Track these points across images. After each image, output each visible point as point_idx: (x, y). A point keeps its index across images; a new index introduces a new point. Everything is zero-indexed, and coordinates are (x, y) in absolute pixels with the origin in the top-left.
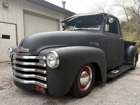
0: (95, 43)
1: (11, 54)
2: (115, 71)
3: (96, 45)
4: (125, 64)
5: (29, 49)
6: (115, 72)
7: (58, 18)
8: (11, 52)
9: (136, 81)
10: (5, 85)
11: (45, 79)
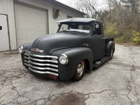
0: (86, 44)
2: (98, 62)
4: (105, 56)
6: (98, 63)
7: (47, 9)
8: (22, 49)
9: (111, 69)
10: (19, 75)
11: (57, 70)
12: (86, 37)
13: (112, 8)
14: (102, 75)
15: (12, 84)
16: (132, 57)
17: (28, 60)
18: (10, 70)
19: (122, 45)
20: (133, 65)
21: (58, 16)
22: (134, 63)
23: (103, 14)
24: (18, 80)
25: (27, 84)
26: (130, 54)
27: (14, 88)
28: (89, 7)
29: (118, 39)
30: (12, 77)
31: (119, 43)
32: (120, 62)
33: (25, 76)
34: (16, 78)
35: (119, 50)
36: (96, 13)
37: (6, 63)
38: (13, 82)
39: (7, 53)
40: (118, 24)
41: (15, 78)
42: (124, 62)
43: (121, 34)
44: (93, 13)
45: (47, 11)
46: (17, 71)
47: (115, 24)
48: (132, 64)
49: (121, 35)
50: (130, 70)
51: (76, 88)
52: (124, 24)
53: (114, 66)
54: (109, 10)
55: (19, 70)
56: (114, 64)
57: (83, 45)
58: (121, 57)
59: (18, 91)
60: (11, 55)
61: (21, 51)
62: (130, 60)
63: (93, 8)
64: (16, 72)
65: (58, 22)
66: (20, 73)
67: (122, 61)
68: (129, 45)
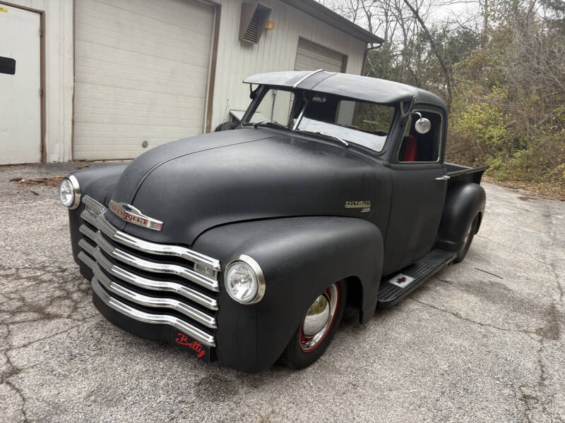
0: (360, 205)
1: (74, 197)
2: (401, 276)
3: (361, 209)
5: (162, 223)
6: (402, 285)
8: (75, 191)
9: (456, 315)
10: (52, 300)
11: (211, 322)
12: (365, 169)
13: (494, 25)
14: (410, 345)
15: (10, 348)
16: (548, 261)
17: (94, 244)
18: (17, 269)
19: (514, 189)
20: (553, 307)
21: (262, 39)
22: (557, 297)
23: (452, 42)
24: (40, 331)
25: (72, 357)
26: (543, 245)
27: (11, 374)
28: (397, 8)
29: (498, 162)
30: (18, 311)
31: (503, 181)
32: (498, 280)
33: (75, 309)
34: (36, 315)
35: (498, 215)
36: (425, 35)
37: (11, 229)
38: (17, 340)
39: (26, 175)
40: (511, 98)
41: (31, 315)
42: (513, 286)
43: (517, 140)
44: (410, 34)
45: (216, 10)
46: (46, 277)
47: (498, 94)
48: (546, 301)
49: (518, 144)
50: (538, 331)
51: (289, 409)
52: (535, 97)
53: (468, 302)
54: (481, 28)
55: (54, 274)
56: (468, 288)
57: (348, 206)
58: (502, 254)
59: (27, 393)
60: (40, 189)
61: (69, 198)
62: (541, 275)
63: (416, 13)
64: (43, 282)
65: (250, 79)
66: (58, 293)
67: (508, 274)
68: (542, 194)
